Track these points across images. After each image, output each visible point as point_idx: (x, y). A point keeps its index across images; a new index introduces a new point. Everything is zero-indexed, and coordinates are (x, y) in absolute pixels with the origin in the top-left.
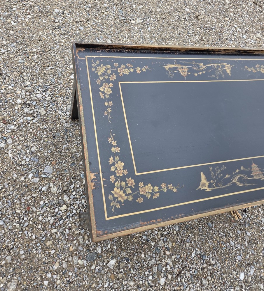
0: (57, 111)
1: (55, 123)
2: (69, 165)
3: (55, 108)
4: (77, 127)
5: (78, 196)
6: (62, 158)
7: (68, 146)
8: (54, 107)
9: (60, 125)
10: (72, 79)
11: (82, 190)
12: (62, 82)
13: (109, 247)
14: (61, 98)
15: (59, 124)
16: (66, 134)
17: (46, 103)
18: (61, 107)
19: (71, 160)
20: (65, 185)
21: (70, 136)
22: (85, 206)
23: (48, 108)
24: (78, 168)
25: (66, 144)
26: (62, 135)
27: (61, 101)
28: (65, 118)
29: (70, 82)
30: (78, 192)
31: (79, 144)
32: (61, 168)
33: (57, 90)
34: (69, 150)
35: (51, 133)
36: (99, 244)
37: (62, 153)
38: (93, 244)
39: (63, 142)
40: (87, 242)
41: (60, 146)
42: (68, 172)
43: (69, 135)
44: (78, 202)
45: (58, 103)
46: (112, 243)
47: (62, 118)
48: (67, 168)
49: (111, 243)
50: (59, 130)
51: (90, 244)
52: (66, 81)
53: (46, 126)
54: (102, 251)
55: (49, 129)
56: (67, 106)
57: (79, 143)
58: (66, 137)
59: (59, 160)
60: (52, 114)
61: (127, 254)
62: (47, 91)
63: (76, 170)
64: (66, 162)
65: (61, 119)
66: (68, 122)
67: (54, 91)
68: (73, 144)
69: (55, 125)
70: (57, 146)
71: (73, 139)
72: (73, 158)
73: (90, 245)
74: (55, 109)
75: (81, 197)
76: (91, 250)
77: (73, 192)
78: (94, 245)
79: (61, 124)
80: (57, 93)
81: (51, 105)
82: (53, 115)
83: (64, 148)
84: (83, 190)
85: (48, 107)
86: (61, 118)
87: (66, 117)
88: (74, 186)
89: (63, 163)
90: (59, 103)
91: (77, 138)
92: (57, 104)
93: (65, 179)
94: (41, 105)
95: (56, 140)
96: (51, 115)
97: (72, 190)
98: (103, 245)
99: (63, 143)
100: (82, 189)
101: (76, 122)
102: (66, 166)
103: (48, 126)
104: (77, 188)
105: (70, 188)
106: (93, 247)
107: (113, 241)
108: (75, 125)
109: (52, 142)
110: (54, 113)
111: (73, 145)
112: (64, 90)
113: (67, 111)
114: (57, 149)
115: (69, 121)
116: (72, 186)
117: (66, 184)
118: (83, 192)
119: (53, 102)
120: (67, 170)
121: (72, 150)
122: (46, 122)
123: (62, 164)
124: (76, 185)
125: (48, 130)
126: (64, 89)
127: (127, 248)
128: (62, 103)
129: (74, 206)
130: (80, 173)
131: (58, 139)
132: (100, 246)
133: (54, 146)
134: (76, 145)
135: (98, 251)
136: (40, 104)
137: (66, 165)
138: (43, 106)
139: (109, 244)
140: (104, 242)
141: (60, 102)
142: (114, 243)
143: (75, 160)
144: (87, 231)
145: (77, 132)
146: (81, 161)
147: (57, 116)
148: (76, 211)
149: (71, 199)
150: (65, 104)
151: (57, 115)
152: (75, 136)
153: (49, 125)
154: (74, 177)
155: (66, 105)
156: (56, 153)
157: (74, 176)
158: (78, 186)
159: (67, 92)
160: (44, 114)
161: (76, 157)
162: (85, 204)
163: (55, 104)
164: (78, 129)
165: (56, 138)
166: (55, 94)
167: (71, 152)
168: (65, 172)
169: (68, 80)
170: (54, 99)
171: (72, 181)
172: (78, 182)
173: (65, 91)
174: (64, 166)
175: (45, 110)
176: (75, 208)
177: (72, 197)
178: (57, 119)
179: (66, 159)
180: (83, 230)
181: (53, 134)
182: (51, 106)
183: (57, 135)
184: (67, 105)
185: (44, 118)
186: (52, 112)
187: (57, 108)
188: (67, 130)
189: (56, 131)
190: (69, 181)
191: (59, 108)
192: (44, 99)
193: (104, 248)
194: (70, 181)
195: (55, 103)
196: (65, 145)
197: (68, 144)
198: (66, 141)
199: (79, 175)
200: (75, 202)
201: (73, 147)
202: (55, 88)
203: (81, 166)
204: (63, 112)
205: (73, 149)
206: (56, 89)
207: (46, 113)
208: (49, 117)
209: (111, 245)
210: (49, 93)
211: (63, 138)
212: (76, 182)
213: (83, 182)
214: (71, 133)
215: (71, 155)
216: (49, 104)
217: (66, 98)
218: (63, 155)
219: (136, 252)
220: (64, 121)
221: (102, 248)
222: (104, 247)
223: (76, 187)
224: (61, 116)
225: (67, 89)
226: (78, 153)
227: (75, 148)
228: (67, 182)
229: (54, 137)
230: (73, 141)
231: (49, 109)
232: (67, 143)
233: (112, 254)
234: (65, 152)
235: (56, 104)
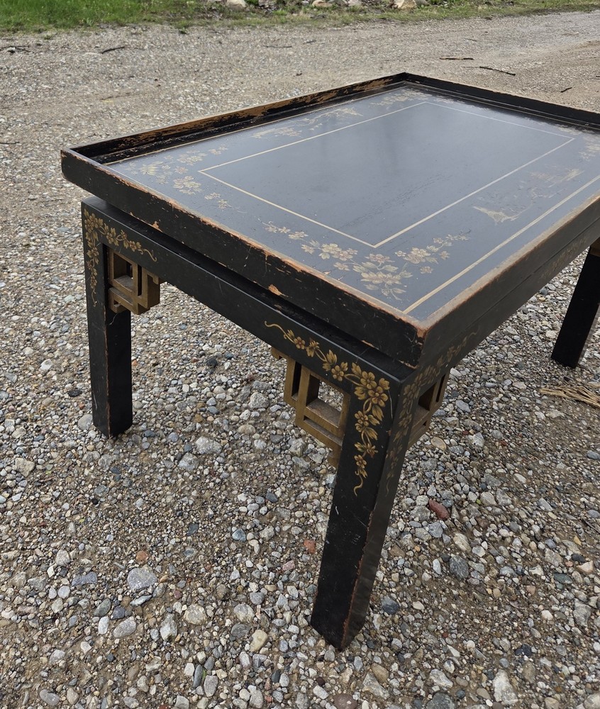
0: (60, 445)
1: (76, 471)
2: (186, 535)
3: (49, 442)
4: (136, 446)
5: (270, 588)
6: (153, 531)
7: (146, 498)
8: (45, 441)
9: (92, 468)
10: (49, 371)
11: (266, 568)
12: (29, 387)
13: (456, 653)
14: (51, 416)
15: (84, 468)
16: (120, 478)
17: (19, 444)
18: (65, 432)
19: (180, 522)
20: (215, 584)
21: (135, 473)
22: (305, 598)
23: (33, 450)
24: (214, 526)
25: (137, 496)
26: (113, 483)
27: (56, 421)
28: (90, 447)
29: (47, 379)
30: (260, 579)
31: (171, 476)
32: (169, 555)
33: (28, 406)
34: (157, 504)
35: (81, 496)
36: (426, 665)
37: (146, 521)
38: (412, 676)
39: (129, 496)
40: (395, 683)
41: (128, 511)
42: (195, 552)
43: (131, 473)
44: (282, 600)
45: (51, 428)
46: (452, 639)
47: (85, 450)
48: (185, 544)
49: (451, 642)
50: (95, 479)
51: (407, 681)
52: (37, 380)
53: (55, 490)
54: (452, 677)
55: (69, 491)
56: (76, 423)
57: (167, 475)
58: (126, 483)
59: (150, 542)
60: (51, 458)
61: (510, 637)
62: (4, 421)
63: (212, 534)
64: (172, 533)
65: (83, 455)
66: (107, 450)
67: (22, 412)
68: (155, 486)
69: (76, 475)
70: (120, 515)
71: (146, 477)
72: (181, 515)
73: (408, 685)
74: (52, 444)
75: (280, 584)
76: (423, 693)
77: (247, 586)
78: (416, 676)
79: (91, 464)
80: (32, 411)
81: (34, 443)
82: (57, 459)
83: (141, 509)
84: (270, 565)
85: (30, 449)
86: (81, 452)
87: (91, 443)
88: (241, 572)
89: (166, 539)
90: (54, 427)
91: (154, 467)
92: (50, 433)
93: (202, 570)
94: (9, 456)
95: (106, 505)
96: (51, 461)
97: (243, 581)
98: (437, 660)
99: (129, 499)
100: (265, 565)
101: (125, 439)
102: (180, 542)
103: (61, 488)
104: (250, 570)
105: (233, 584)
106: (419, 683)
107: (452, 633)
108: (129, 447)
109: (99, 515)
110: (54, 455)
111: (159, 488)
112: (45, 398)
113: (85, 431)
114: (124, 521)
115: (108, 447)
116: (235, 575)
117: (214, 579)
118: (271, 570)
119: (37, 434)
120: (187, 549)
121: (163, 500)
122: (49, 483)
123: (166, 543)
124: (241, 565)
125: (70, 495)
126: (44, 396)
127: (497, 624)
128: (62, 423)
129: (279, 616)
130: (228, 535)
131: (110, 497)
132: (433, 669)
133: (111, 520)
134: (167, 485)
135: (443, 684)
136: (5, 454)
137: (178, 540)
138: (15, 454)
139: (449, 647)
140: (434, 651)
141: (55, 425)
142: (460, 635)
143: (189, 516)
144: (369, 654)
145: (146, 458)
146: (206, 509)
147: (67, 456)
148: (296, 624)
149: (259, 607)
150: (71, 421)
151: (67, 453)
152: (146, 468)
153: (61, 483)
154: (220, 551)
155: (73, 423)
156: (130, 530)
157: (217, 549)
158: (249, 564)
159: (56, 398)
160: (31, 468)
161: (186, 508)
162: (302, 593)
163: (44, 435)
164: (141, 452)
165: (102, 500)
166: (28, 415)
167: (164, 505)
168: (188, 556)
169: (40, 376)
170: (35, 425)
171: (224, 563)
172: (241, 558)
173: (49, 399)
174: (175, 546)
175: (28, 459)
176: (288, 620)
177: (256, 598)
178: (74, 460)
179: (166, 526)
180: (355, 661)
181: (87, 496)
182: (36, 444)
183: (99, 492)
184: (76, 421)
185: (38, 476)
186: (48, 455)
187: (57, 439)
188: (117, 469)
189: (90, 486)
190: (215, 568)
191: (61, 436)
192: (8, 439)
193: (446, 665)
194: (219, 568)
195: (43, 431)
196: (140, 501)
197: (144, 494)
198: (133, 492)
199: (231, 540)
200: (274, 604)
201: (160, 493)
202: (19, 406)
203: (216, 517)
204: (75, 438)
205: (164, 496)
206: (24, 405)
207: (37, 463)
208: (49, 467)
209: (455, 646)
210: (13, 421)
211: (120, 489)
212: (236, 559)
213: (253, 550)
214: (132, 466)
215: (171, 511)
216: (28, 442)
217: (62, 409)
218: (150, 524)
219: (526, 618)
220: (96, 455)
221: (441, 668)
222: (446, 663)
223: (244, 571)
224: (80, 448)
225: (51, 392)
226: (184, 496)
227: (168, 491)
228: (213, 575)
229: (95, 501)
230: (151, 480)
231: (36, 451)
232: (138, 493)
233: (479, 665)
234: (150, 515)
235: (47, 432)
